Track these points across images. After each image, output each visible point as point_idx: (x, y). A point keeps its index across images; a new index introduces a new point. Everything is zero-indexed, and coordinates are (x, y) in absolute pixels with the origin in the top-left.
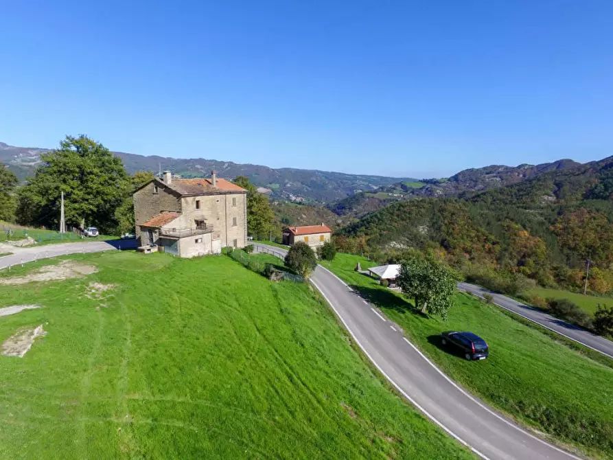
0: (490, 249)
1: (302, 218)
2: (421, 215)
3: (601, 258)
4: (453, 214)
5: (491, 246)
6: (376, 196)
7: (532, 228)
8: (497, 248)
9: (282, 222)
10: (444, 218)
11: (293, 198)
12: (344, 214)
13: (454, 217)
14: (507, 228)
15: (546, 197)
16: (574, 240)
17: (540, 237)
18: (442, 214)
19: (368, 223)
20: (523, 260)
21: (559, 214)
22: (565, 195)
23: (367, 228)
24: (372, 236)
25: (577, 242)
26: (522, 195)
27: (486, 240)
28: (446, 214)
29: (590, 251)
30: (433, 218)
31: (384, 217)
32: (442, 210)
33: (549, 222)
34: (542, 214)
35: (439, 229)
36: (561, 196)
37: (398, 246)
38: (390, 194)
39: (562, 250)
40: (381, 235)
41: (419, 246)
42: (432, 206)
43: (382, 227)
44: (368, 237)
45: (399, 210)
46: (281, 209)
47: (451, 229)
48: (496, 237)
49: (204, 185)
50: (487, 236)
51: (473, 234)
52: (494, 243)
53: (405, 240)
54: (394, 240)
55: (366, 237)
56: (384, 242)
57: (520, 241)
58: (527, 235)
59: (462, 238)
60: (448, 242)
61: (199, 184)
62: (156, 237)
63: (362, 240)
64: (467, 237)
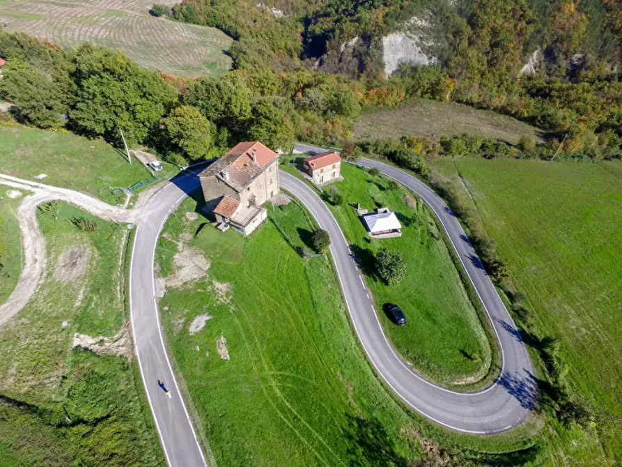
0: (521, 30)
5: (525, 25)
8: (531, 29)
17: (586, 14)
20: (553, 46)
24: (392, 8)
27: (523, 17)
37: (419, 23)
39: (602, 32)
40: (402, 8)
41: (443, 22)
44: (387, 10)
48: (534, 13)
49: (248, 164)
50: (524, 12)
51: (509, 8)
52: (528, 23)
53: (427, 14)
54: (416, 15)
55: (383, 10)
56: (405, 18)
57: (561, 18)
58: (573, 9)
59: (495, 13)
60: (477, 18)
61: (245, 165)
62: (227, 221)
63: (378, 14)
64: (501, 12)
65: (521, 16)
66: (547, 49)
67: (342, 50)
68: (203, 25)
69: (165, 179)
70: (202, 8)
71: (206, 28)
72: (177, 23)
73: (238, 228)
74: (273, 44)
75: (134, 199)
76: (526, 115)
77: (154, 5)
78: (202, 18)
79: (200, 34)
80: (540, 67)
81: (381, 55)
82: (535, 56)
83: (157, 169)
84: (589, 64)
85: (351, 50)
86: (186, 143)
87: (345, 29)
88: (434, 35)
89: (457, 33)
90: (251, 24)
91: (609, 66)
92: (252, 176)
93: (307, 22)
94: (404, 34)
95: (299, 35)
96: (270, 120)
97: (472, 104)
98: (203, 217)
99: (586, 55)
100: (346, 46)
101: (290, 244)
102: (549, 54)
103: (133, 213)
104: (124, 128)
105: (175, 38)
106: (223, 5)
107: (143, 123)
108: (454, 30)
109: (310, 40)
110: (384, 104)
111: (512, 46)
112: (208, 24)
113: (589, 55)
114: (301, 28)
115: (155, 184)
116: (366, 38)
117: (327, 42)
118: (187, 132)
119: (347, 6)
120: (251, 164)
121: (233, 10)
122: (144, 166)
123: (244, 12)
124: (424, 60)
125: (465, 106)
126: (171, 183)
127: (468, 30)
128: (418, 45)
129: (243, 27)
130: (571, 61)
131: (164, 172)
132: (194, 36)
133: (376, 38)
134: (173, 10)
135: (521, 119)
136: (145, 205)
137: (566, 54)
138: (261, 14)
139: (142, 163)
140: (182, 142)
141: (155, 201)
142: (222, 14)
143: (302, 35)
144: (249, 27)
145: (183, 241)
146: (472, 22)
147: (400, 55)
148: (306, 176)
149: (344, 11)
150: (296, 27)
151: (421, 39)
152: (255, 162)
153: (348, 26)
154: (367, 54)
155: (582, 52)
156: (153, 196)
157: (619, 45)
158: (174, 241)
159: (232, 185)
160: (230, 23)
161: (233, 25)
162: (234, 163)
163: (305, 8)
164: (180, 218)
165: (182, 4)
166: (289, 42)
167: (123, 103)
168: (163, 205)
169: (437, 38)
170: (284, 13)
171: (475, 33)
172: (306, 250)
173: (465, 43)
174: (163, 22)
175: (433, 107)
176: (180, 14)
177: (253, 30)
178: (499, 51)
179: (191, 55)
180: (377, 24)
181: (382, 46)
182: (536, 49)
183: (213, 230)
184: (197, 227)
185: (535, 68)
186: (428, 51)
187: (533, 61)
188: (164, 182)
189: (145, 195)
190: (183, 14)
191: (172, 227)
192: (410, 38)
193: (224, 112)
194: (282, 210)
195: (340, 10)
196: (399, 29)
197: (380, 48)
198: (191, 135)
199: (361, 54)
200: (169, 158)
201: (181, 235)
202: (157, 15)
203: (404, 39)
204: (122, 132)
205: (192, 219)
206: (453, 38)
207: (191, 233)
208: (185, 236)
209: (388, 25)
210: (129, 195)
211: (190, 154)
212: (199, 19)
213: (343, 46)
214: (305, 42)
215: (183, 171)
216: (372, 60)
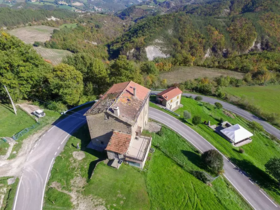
0: (201, 42)
1: (105, 23)
2: (170, 24)
3: (246, 44)
4: (185, 23)
5: (201, 40)
6: (141, 7)
7: (220, 30)
8: (204, 41)
9: (96, 27)
10: (181, 25)
11: (97, 9)
12: (126, 19)
13: (186, 24)
14: (209, 30)
15: (225, 10)
16: (237, 35)
17: (223, 34)
18: (179, 23)
19: (143, 28)
20: (215, 46)
21: (232, 21)
22: (234, 8)
23: (142, 31)
24: (146, 37)
25: (238, 36)
26: (215, 9)
27: (200, 37)
28: (181, 22)
29: (243, 41)
30: (175, 25)
31: (151, 25)
32: (179, 20)
33: (227, 26)
34: (224, 21)
35: (178, 31)
36: (232, 9)
37: (159, 42)
38: (149, 6)
39: (231, 41)
40: (151, 36)
41: (169, 41)
42: (175, 18)
43: (150, 31)
44: (144, 37)
45: (158, 20)
46: (92, 17)
47: (184, 31)
48: (204, 35)
49: (130, 99)
50: (200, 35)
51: (193, 34)
52: (203, 39)
53: (162, 38)
54: (157, 38)
55: (143, 37)
56: (152, 40)
57: (214, 37)
58: (217, 33)
59: (189, 36)
60: (182, 38)
61: (129, 100)
62: (121, 157)
63: (141, 39)
64: (191, 35)
65: (199, 36)
66: (212, 48)
67: (128, 55)
68: (61, 49)
69: (48, 123)
70: (59, 42)
71: (62, 50)
72: (47, 49)
73: (134, 163)
74: (95, 55)
75: (18, 147)
76: (233, 67)
77: (35, 41)
78: (60, 47)
79: (59, 53)
80: (211, 55)
81: (146, 55)
82: (209, 51)
83: (40, 116)
84: (230, 52)
85: (132, 54)
86: (65, 91)
87: (128, 46)
88: (166, 46)
89: (175, 45)
90: (84, 48)
91: (237, 52)
92: (138, 109)
93: (109, 46)
94: (154, 46)
95: (106, 51)
96: (127, 70)
97: (205, 66)
98: (91, 155)
99: (228, 49)
100: (129, 53)
101: (185, 170)
102: (214, 50)
103: (15, 163)
104: (9, 86)
105: (47, 55)
106: (70, 40)
107: (27, 81)
108: (174, 43)
109: (112, 53)
110: (163, 70)
111: (199, 48)
112: (63, 49)
113: (229, 49)
114: (107, 48)
115: (39, 129)
116: (138, 49)
117: (121, 52)
118: (65, 82)
119: (126, 38)
120: (133, 99)
121: (74, 42)
122: (28, 115)
123: (79, 43)
124: (164, 56)
125: (202, 67)
126: (55, 126)
127: (180, 43)
128: (160, 50)
129: (80, 49)
130: (223, 52)
131: (47, 118)
132: (56, 54)
133: (142, 48)
134: (45, 43)
135: (232, 70)
136: (29, 152)
137: (220, 49)
138: (87, 44)
139: (26, 113)
140: (61, 90)
141: (40, 145)
142: (69, 44)
143: (107, 51)
144: (83, 49)
145: (75, 189)
146: (180, 39)
147: (154, 55)
148: (161, 106)
149: (125, 40)
150: (104, 48)
151: (161, 48)
152: (136, 97)
153: (129, 45)
154: (139, 55)
155: (226, 48)
156: (38, 140)
157: (238, 45)
158: (66, 192)
159: (124, 119)
160: (73, 48)
161: (75, 48)
162: (119, 99)
163: (107, 41)
164: (67, 159)
165: (49, 41)
166: (102, 54)
167: (8, 65)
168: (48, 149)
169: (168, 47)
170: (98, 43)
171: (182, 44)
172: (206, 174)
173: (180, 48)
174: (40, 49)
175: (187, 69)
176: (49, 45)
177: (85, 50)
178: (194, 50)
179: (55, 62)
180: (142, 43)
181: (145, 51)
182: (208, 48)
183: (106, 168)
184: (87, 167)
185: (210, 55)
186: (165, 52)
187: (208, 53)
188: (48, 126)
189: (30, 141)
190: (50, 45)
191: (61, 172)
192: (157, 47)
193: (87, 73)
194: (160, 136)
195: (123, 40)
196: (151, 44)
197: (145, 52)
198: (69, 84)
199: (137, 56)
200: (50, 106)
201: (72, 181)
202: (36, 46)
203: (154, 48)
204: (7, 90)
205: (80, 158)
206: (174, 47)
207: (83, 176)
208: (77, 182)
209: (146, 43)
210: (12, 143)
211: (68, 101)
212: (58, 47)
213: (128, 53)
214: (109, 53)
215: (64, 114)
216: (142, 58)
